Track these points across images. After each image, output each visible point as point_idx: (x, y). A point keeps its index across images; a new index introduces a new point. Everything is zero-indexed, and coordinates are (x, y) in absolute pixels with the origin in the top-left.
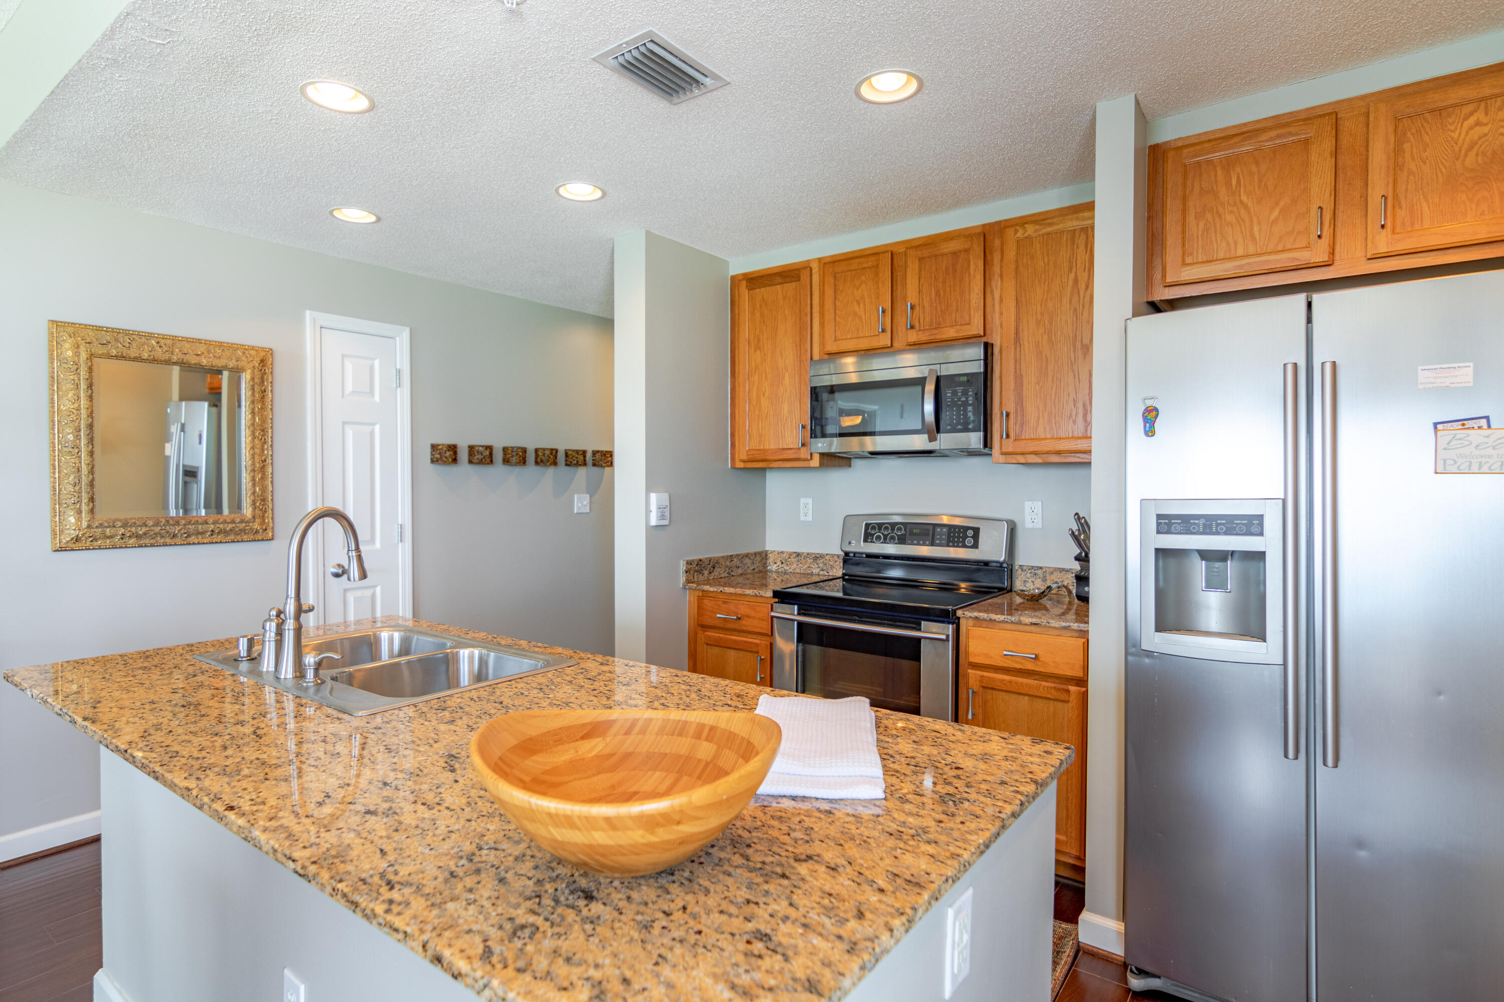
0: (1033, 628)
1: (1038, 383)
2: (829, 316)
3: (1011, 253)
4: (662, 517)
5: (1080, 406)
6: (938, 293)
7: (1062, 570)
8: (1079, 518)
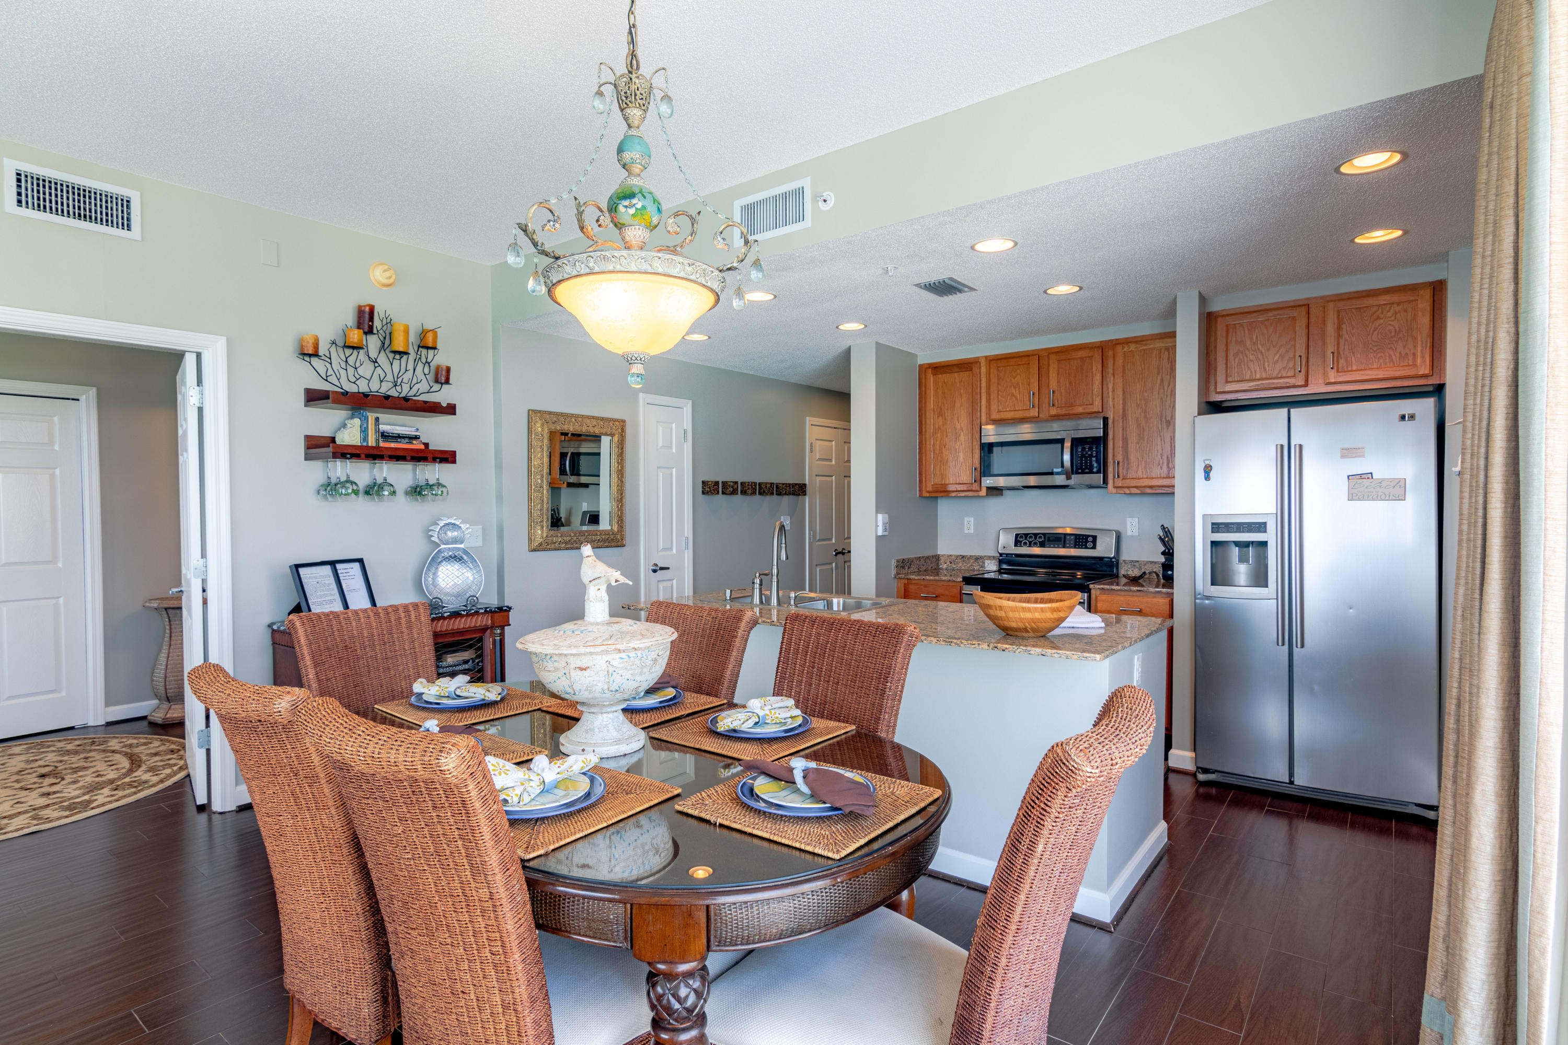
0: (1138, 594)
1: (1138, 443)
2: (994, 396)
3: (1120, 362)
4: (885, 530)
5: (1165, 457)
6: (1070, 383)
7: (1152, 562)
8: (1164, 528)
